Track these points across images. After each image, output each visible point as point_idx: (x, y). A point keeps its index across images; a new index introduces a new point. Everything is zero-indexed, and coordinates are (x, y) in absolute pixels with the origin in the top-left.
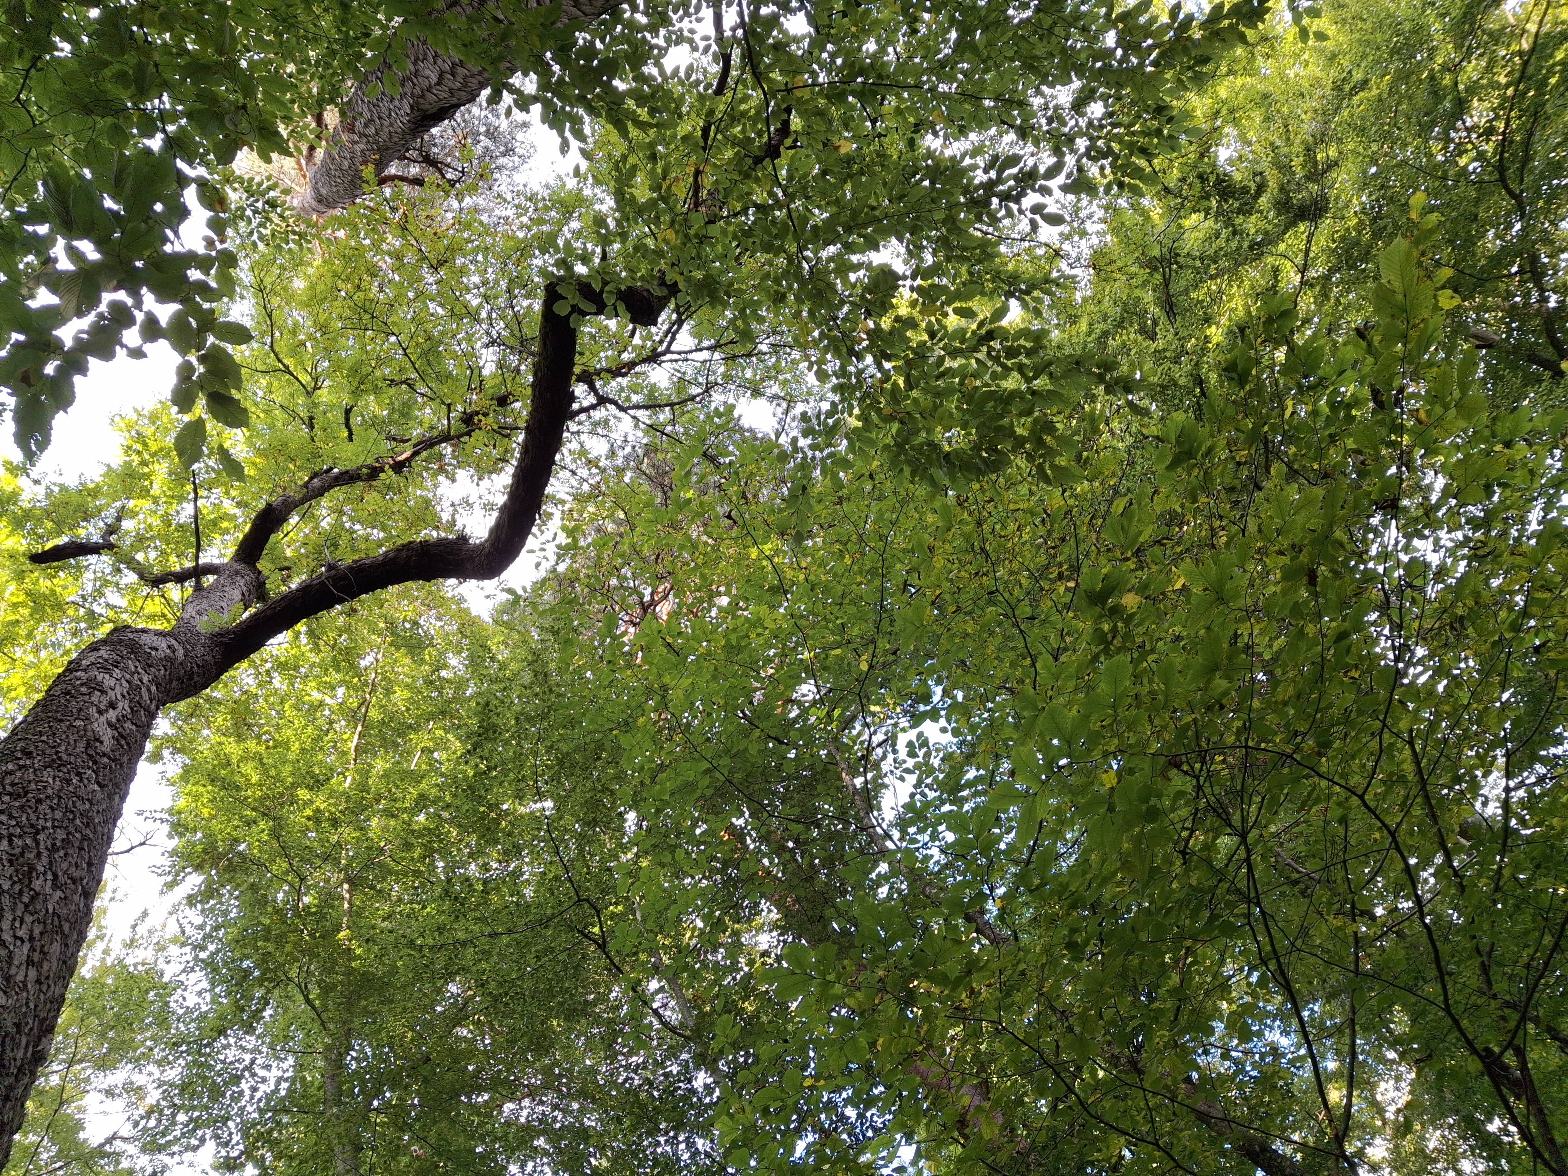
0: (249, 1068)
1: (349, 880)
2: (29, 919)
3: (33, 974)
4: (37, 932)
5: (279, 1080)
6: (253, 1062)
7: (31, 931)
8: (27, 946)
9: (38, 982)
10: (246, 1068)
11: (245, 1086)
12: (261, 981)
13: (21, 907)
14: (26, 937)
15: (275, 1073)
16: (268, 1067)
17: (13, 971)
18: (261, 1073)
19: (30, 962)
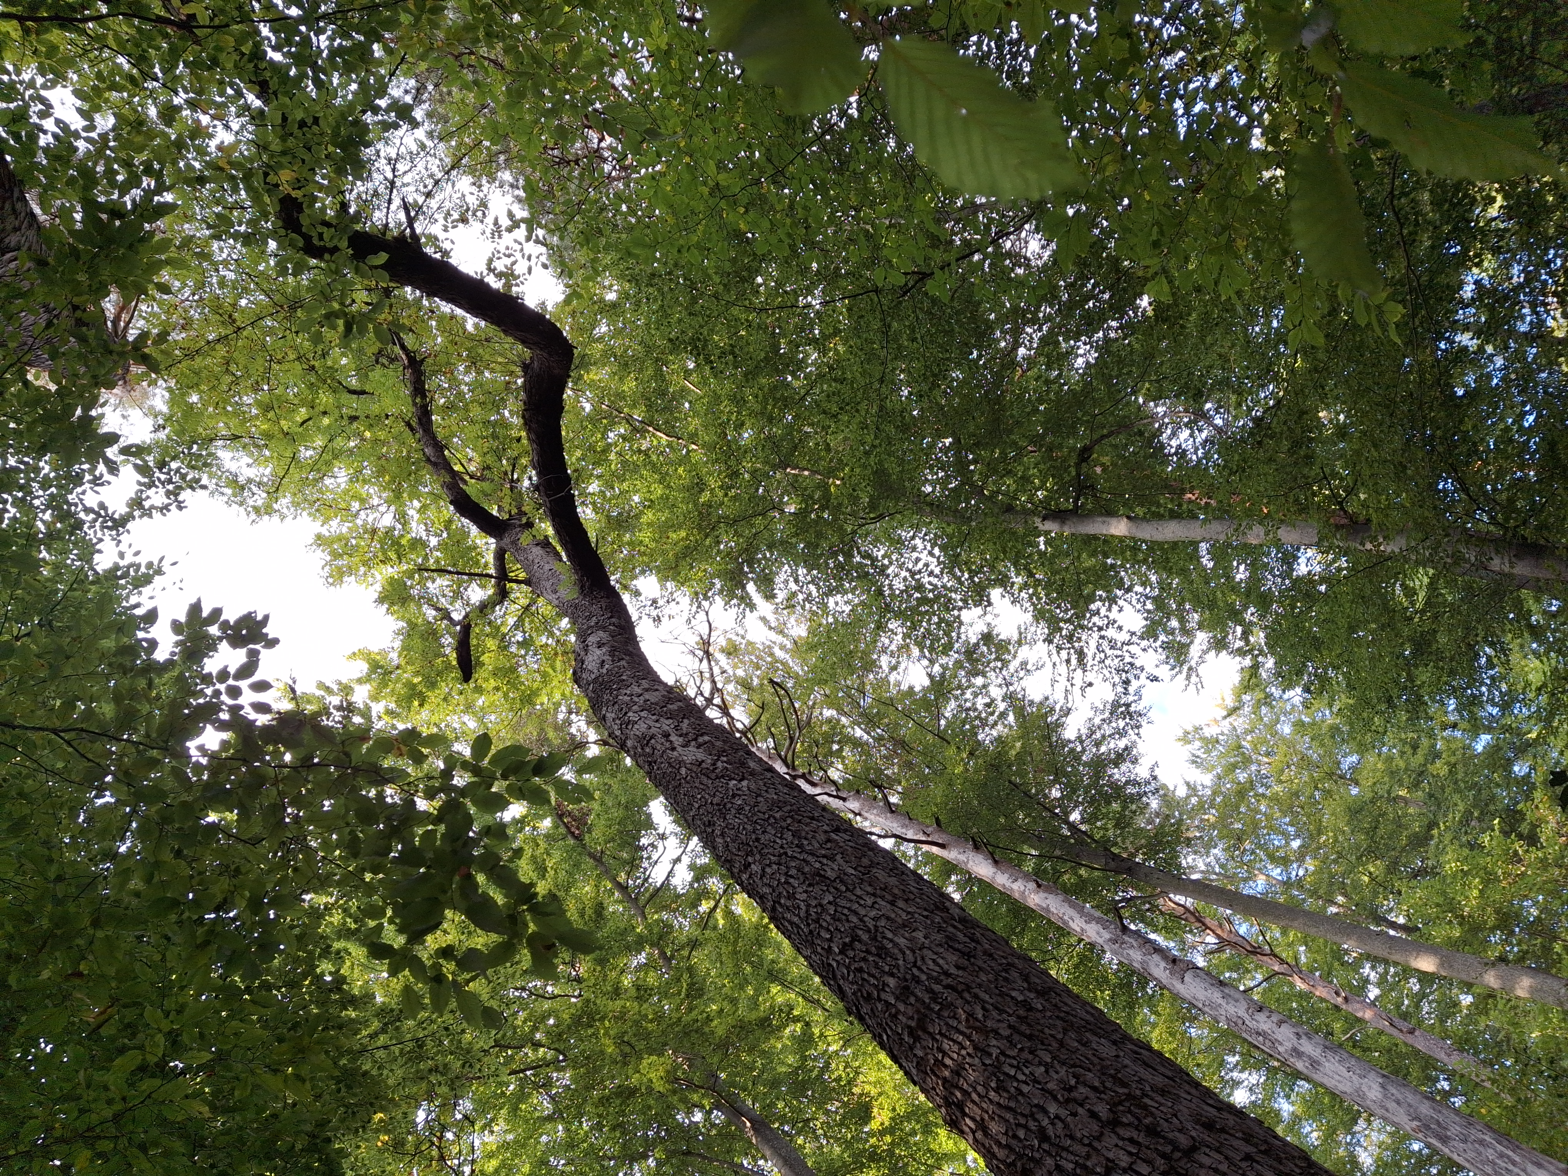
0: (913, 574)
1: (784, 465)
2: (858, 892)
3: (901, 904)
4: (869, 889)
5: (931, 554)
6: (908, 570)
7: (868, 893)
8: (879, 900)
9: (906, 901)
10: (912, 577)
11: (926, 580)
12: (849, 556)
13: (848, 894)
14: (872, 899)
15: (924, 557)
16: (918, 560)
17: (900, 921)
18: (920, 565)
19: (892, 903)
